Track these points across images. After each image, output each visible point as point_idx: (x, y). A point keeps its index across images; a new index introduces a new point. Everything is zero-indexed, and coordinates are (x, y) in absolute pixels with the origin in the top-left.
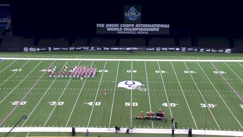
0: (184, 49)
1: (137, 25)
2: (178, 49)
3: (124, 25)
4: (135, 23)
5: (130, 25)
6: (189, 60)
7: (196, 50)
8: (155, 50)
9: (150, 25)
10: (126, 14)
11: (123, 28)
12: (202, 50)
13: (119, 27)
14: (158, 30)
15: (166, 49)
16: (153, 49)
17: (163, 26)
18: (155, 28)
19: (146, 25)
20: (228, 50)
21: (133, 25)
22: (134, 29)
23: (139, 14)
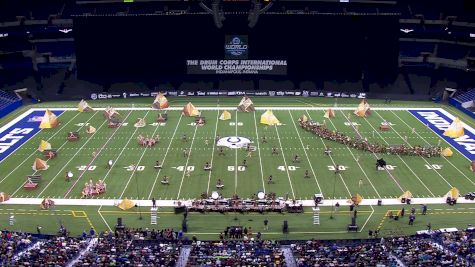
0: (306, 93)
1: (243, 62)
2: (298, 93)
3: (225, 62)
4: (239, 58)
5: (234, 62)
6: (313, 108)
7: (322, 94)
8: (268, 95)
9: (260, 62)
10: (227, 47)
11: (223, 65)
12: (329, 94)
13: (218, 64)
14: (271, 68)
15: (282, 93)
16: (265, 93)
17: (278, 63)
18: (267, 65)
19: (255, 62)
20: (362, 95)
21: (237, 62)
22: (238, 67)
23: (246, 47)
